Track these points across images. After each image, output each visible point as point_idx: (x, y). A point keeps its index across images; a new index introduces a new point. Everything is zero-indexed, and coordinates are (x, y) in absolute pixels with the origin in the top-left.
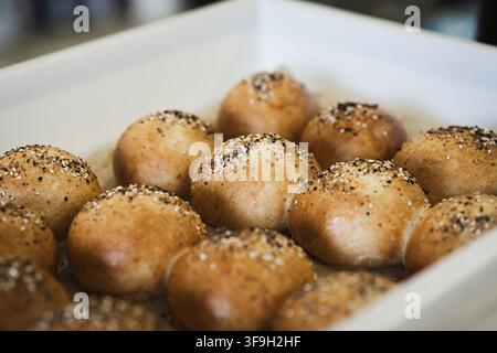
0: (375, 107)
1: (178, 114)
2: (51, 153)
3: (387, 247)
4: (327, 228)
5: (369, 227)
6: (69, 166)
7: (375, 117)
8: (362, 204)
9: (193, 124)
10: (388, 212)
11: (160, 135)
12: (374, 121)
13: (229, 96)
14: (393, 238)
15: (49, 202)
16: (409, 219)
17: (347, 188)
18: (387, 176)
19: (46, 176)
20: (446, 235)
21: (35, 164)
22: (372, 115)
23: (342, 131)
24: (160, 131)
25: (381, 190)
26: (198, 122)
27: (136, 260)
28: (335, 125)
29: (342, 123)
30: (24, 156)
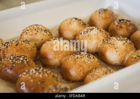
0: (129, 21)
1: (76, 19)
2: (40, 27)
3: (121, 61)
4: (106, 54)
5: (117, 55)
6: (44, 31)
7: (128, 24)
8: (116, 49)
9: (79, 22)
10: (122, 52)
11: (70, 24)
12: (128, 25)
13: (92, 15)
14: (123, 58)
15: (37, 40)
16: (128, 54)
17: (113, 44)
18: (124, 42)
19: (38, 33)
20: (135, 59)
21: (35, 30)
22: (128, 23)
23: (119, 27)
24: (70, 23)
25: (122, 46)
26: (81, 21)
27: (55, 58)
28: (117, 25)
29: (119, 25)
30: (33, 27)
